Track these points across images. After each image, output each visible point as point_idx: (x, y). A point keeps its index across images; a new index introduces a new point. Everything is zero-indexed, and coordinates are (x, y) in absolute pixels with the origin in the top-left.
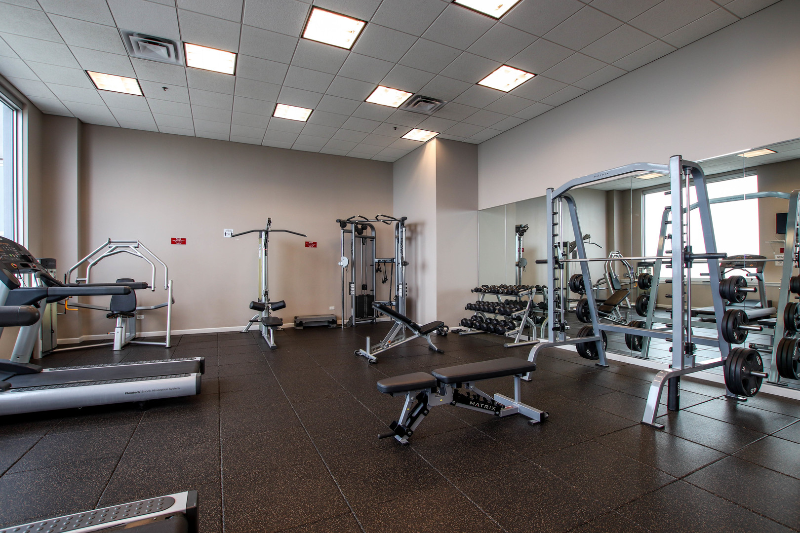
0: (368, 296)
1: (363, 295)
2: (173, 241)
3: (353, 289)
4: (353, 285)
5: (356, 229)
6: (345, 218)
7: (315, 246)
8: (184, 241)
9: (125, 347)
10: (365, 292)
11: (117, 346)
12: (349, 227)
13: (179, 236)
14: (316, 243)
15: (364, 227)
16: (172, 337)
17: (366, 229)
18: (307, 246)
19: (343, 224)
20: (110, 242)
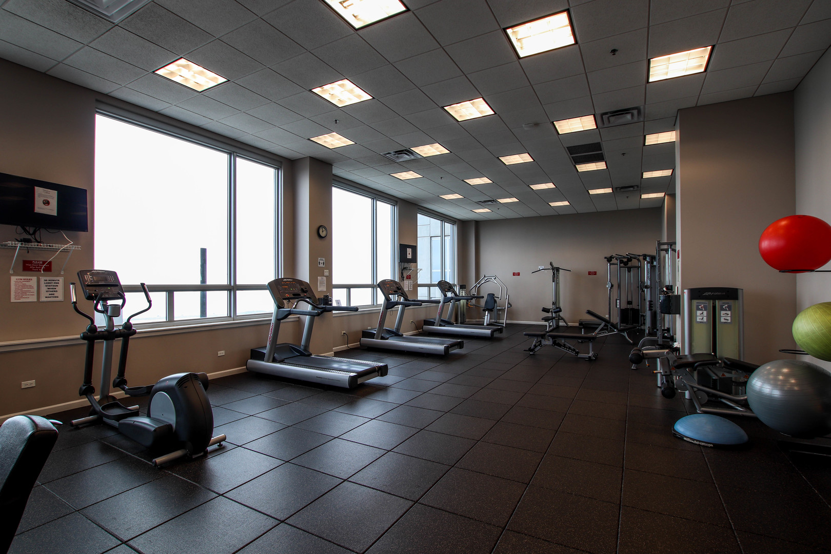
0: (632, 309)
1: (628, 309)
2: (514, 274)
3: (618, 304)
4: (618, 301)
5: (621, 262)
6: (608, 256)
7: (595, 274)
8: (519, 274)
9: (487, 325)
10: (629, 306)
11: (485, 324)
12: (614, 261)
13: (516, 272)
14: (596, 272)
15: (630, 260)
16: (506, 324)
17: (631, 260)
18: (589, 274)
19: (609, 259)
20: (485, 277)
